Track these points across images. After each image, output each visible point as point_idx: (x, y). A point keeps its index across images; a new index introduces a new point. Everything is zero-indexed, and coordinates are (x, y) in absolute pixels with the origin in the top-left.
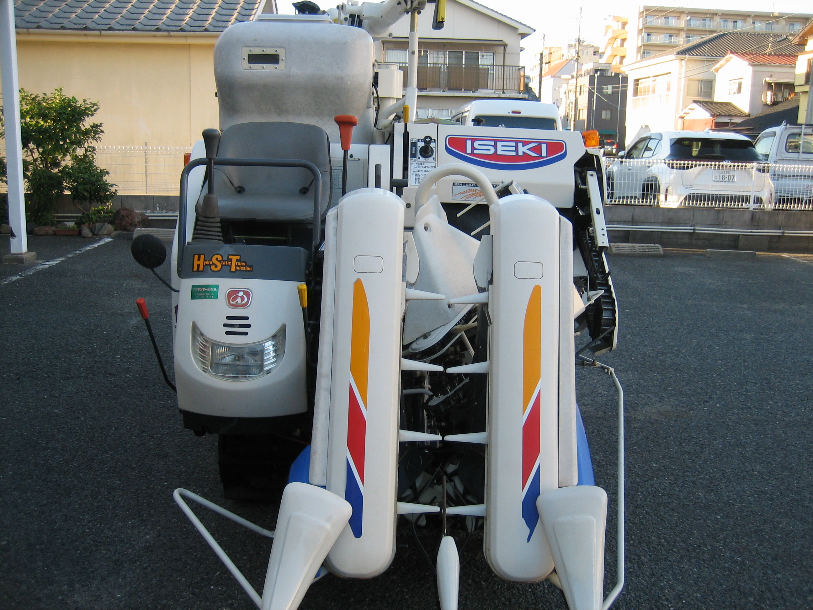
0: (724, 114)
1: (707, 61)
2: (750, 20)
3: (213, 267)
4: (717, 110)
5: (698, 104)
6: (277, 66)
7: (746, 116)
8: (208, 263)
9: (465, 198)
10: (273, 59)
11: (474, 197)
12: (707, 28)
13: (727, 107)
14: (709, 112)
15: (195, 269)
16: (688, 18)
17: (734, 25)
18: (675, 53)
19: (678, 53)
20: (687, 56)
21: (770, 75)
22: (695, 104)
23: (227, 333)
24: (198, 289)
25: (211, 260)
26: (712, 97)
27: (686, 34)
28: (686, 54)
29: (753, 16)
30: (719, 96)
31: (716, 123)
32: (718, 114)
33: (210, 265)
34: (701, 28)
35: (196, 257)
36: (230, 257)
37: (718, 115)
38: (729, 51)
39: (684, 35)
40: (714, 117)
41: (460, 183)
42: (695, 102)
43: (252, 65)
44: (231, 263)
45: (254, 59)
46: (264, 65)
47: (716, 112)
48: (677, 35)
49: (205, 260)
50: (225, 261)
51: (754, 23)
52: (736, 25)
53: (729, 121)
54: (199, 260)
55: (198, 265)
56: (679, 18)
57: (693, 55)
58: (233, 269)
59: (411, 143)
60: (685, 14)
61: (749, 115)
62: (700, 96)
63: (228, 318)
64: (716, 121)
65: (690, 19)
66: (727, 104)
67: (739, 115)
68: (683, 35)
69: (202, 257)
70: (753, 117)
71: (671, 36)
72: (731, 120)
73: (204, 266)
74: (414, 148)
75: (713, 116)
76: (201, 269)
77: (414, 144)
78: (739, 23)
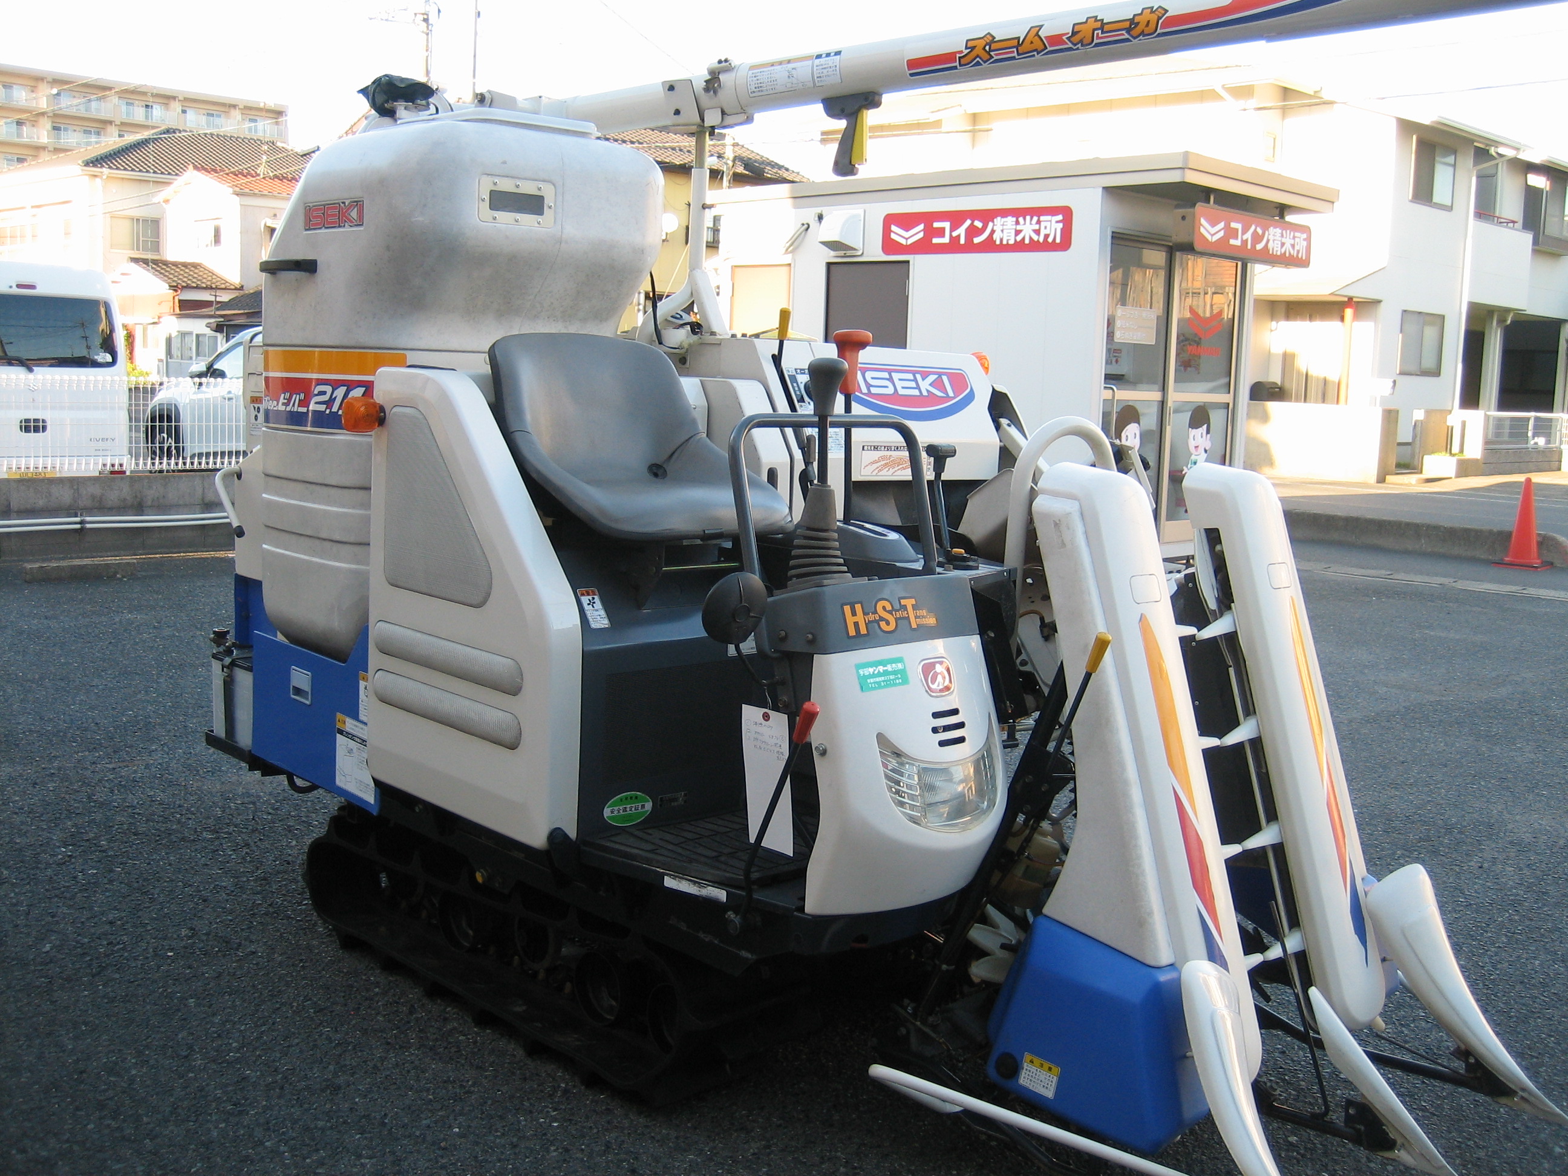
0: (195, 285)
1: (153, 181)
2: (177, 107)
3: (883, 624)
4: (181, 277)
5: (139, 265)
6: (540, 218)
7: (236, 289)
8: (871, 617)
9: (876, 471)
10: (533, 204)
11: (887, 469)
12: (93, 114)
13: (196, 271)
14: (165, 281)
15: (852, 632)
16: (55, 91)
17: (147, 112)
18: (80, 162)
19: (87, 164)
20: (106, 171)
21: (272, 214)
22: (133, 265)
23: (942, 744)
24: (871, 670)
25: (875, 612)
26: (161, 251)
27: (53, 122)
28: (102, 166)
29: (181, 98)
30: (172, 252)
31: (180, 301)
32: (184, 284)
33: (877, 622)
34: (82, 113)
35: (847, 609)
36: (903, 602)
37: (183, 287)
38: (191, 165)
39: (49, 126)
40: (176, 291)
41: (871, 446)
42: (135, 260)
43: (497, 214)
44: (908, 614)
45: (501, 201)
46: (519, 216)
47: (179, 281)
48: (34, 123)
49: (865, 614)
50: (898, 611)
51: (184, 112)
52: (152, 112)
53: (212, 299)
54: (854, 614)
55: (856, 624)
56: (33, 89)
57: (118, 168)
58: (914, 626)
59: (789, 375)
60: (48, 82)
61: (242, 288)
62: (138, 249)
63: (936, 715)
64: (181, 298)
65: (58, 94)
66: (195, 266)
67: (223, 286)
68: (46, 125)
69: (858, 607)
70: (251, 291)
71: (19, 123)
72: (216, 296)
73: (866, 624)
74: (795, 385)
75: (174, 288)
76: (863, 631)
77: (793, 379)
78: (157, 111)
